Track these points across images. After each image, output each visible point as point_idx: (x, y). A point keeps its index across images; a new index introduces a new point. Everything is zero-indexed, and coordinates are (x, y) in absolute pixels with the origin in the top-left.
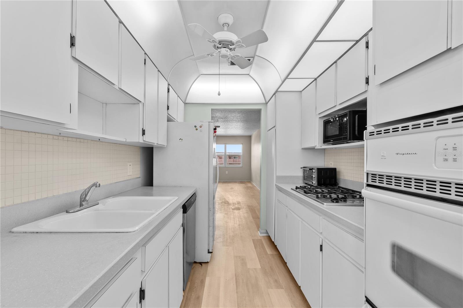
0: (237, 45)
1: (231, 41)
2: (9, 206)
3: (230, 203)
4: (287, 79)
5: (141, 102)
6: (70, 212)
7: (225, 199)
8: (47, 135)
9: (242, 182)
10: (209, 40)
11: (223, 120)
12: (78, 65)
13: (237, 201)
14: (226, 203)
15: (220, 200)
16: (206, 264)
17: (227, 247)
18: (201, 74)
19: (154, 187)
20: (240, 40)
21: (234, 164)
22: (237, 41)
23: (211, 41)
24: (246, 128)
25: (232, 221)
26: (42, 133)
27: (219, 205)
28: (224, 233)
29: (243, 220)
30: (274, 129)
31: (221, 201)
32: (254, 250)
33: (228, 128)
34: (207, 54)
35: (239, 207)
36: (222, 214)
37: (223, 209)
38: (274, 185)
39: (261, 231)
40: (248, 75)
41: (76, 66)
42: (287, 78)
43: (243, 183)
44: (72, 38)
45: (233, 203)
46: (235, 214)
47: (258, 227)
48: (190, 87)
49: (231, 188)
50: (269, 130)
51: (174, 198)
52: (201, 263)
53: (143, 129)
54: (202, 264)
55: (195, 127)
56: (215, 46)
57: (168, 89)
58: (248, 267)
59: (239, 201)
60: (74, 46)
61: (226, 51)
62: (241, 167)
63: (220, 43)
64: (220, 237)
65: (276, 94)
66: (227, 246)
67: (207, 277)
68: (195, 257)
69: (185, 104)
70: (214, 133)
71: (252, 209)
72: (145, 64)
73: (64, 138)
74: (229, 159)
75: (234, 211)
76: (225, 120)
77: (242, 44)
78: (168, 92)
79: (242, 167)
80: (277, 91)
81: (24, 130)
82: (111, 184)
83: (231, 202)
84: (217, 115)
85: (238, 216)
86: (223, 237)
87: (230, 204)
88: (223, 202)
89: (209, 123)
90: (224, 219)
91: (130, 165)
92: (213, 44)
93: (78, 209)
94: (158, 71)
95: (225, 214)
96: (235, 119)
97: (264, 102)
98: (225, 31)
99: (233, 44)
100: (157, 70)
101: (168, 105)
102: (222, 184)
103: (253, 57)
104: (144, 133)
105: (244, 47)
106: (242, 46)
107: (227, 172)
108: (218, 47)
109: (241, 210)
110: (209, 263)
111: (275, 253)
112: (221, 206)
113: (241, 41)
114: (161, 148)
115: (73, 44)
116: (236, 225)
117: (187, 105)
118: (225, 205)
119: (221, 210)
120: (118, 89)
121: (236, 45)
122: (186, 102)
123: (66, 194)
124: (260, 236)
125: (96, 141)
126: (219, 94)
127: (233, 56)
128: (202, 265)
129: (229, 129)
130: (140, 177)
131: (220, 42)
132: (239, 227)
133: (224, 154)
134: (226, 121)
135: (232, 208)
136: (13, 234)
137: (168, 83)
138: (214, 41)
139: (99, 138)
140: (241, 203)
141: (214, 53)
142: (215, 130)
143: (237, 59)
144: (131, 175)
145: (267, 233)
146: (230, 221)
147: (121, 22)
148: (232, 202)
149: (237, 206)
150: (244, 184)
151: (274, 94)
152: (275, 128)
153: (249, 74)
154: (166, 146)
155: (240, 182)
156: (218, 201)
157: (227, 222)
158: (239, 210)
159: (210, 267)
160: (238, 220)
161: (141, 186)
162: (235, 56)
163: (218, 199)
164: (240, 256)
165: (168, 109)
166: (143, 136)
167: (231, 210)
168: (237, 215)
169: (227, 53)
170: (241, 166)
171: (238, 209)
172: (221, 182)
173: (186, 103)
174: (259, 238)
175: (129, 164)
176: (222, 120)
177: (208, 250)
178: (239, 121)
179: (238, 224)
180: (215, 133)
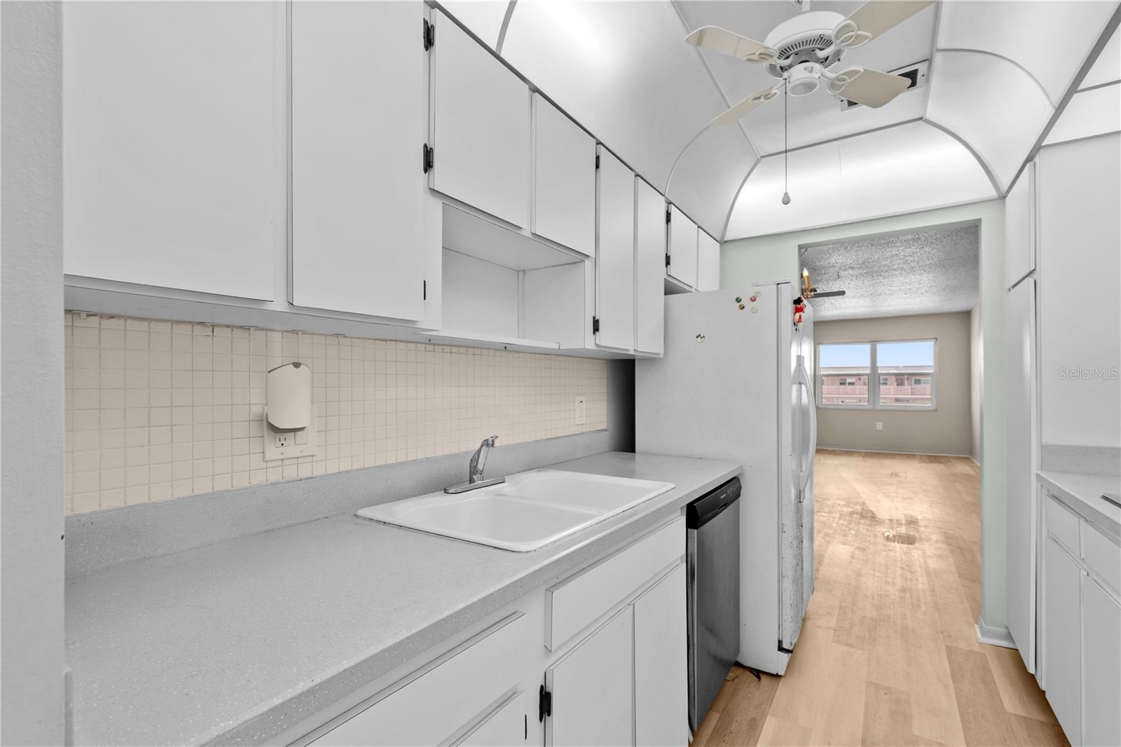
0: (842, 42)
1: (821, 37)
2: (358, 470)
3: (881, 517)
4: (1075, 96)
5: (588, 256)
6: (450, 491)
7: (864, 503)
8: (414, 344)
9: (933, 459)
10: (748, 57)
11: (857, 272)
12: (441, 203)
13: (906, 516)
14: (866, 518)
15: (848, 504)
16: (774, 681)
17: (846, 648)
18: (762, 155)
19: (637, 455)
20: (849, 21)
21: (914, 400)
22: (838, 28)
23: (756, 57)
24: (944, 289)
25: (877, 574)
26: (406, 342)
27: (840, 519)
28: (843, 604)
29: (920, 578)
30: (1030, 281)
31: (850, 510)
32: (950, 682)
33: (880, 295)
34: (753, 97)
35: (912, 533)
36: (848, 547)
37: (852, 532)
38: (1034, 478)
39: (985, 626)
40: (920, 122)
41: (437, 205)
42: (1074, 89)
43: (939, 462)
44: (428, 154)
45: (891, 520)
46: (892, 554)
47: (977, 611)
48: (733, 198)
49: (892, 474)
50: (1014, 286)
51: (664, 486)
52: (758, 673)
53: (594, 318)
54: (761, 675)
55: (738, 300)
56: (772, 67)
57: (668, 215)
58: (916, 731)
59: (912, 517)
60: (432, 167)
61: (806, 72)
62: (932, 411)
63: (786, 56)
64: (829, 614)
65: (1037, 159)
66: (847, 645)
67: (768, 716)
68: (737, 651)
69: (723, 243)
70: (795, 314)
71: (960, 548)
72: (597, 166)
73: (444, 347)
74: (898, 385)
75: (889, 543)
76: (861, 271)
77: (860, 32)
78: (668, 220)
79: (936, 410)
80: (1037, 148)
81: (379, 338)
82: (537, 441)
83: (883, 514)
84: (833, 260)
85: (901, 561)
86: (839, 614)
87: (878, 521)
88: (857, 514)
89: (779, 286)
90: (851, 562)
91: (581, 402)
92: (765, 64)
93: (467, 485)
94: (636, 176)
95: (859, 548)
96: (899, 264)
97: (991, 192)
98: (805, 12)
99: (828, 43)
100: (633, 174)
101: (667, 254)
102: (861, 458)
103: (929, 60)
104: (596, 328)
105: (866, 37)
106: (859, 39)
107: (879, 426)
108: (781, 68)
109: (917, 545)
110: (782, 679)
111: (1037, 715)
112: (845, 523)
113: (855, 24)
114: (651, 360)
115: (429, 163)
116: (889, 588)
117: (726, 246)
118: (862, 521)
119: (844, 536)
120: (529, 235)
121: (838, 41)
122: (726, 239)
123: (449, 455)
124: (980, 644)
125: (500, 350)
126: (786, 201)
127: (838, 79)
128: (759, 678)
129: (881, 297)
130: (606, 430)
131: (784, 53)
132: (901, 597)
133: (868, 372)
134: (867, 273)
135: (883, 534)
136: (359, 520)
137: (666, 198)
138: (764, 56)
139: (505, 345)
140: (922, 523)
141: (772, 88)
142: (798, 306)
143: (851, 82)
144: (583, 424)
145: (1009, 637)
146: (872, 572)
147: (535, 90)
148: (887, 517)
149: (903, 530)
150: (942, 466)
151: (1030, 159)
152: (1035, 276)
153: (921, 118)
154: (662, 356)
155: (927, 456)
156: (840, 508)
157: (858, 574)
158: (911, 544)
159: (783, 691)
160: (902, 576)
161: (607, 450)
162: (844, 76)
163: (842, 503)
164: (888, 688)
165: (668, 263)
166: (594, 333)
167: (881, 540)
168: (898, 559)
169: (810, 75)
170: (933, 408)
171: (909, 540)
172: (860, 453)
173: (726, 241)
174: (977, 648)
175: (578, 399)
176: (851, 272)
177: (780, 642)
178: (912, 270)
179: (899, 586)
180: (798, 314)
